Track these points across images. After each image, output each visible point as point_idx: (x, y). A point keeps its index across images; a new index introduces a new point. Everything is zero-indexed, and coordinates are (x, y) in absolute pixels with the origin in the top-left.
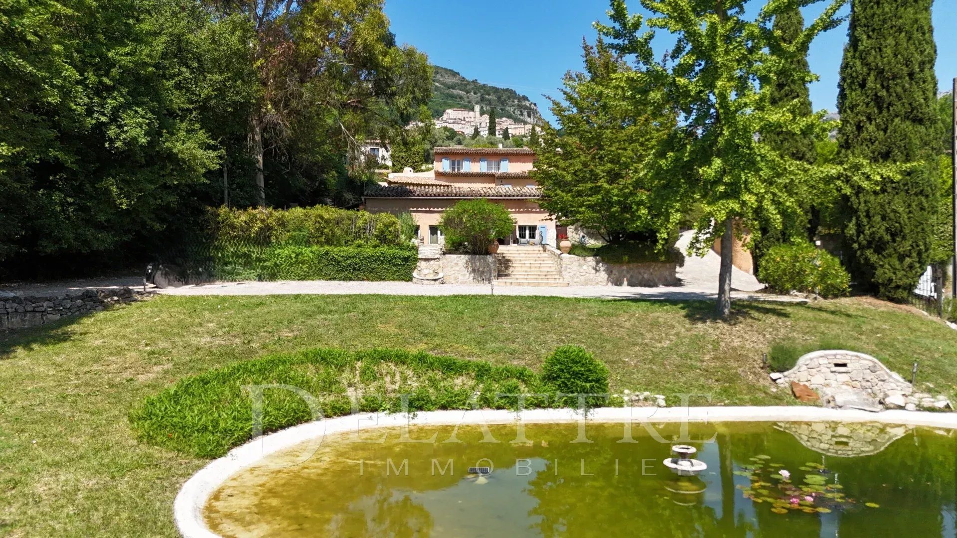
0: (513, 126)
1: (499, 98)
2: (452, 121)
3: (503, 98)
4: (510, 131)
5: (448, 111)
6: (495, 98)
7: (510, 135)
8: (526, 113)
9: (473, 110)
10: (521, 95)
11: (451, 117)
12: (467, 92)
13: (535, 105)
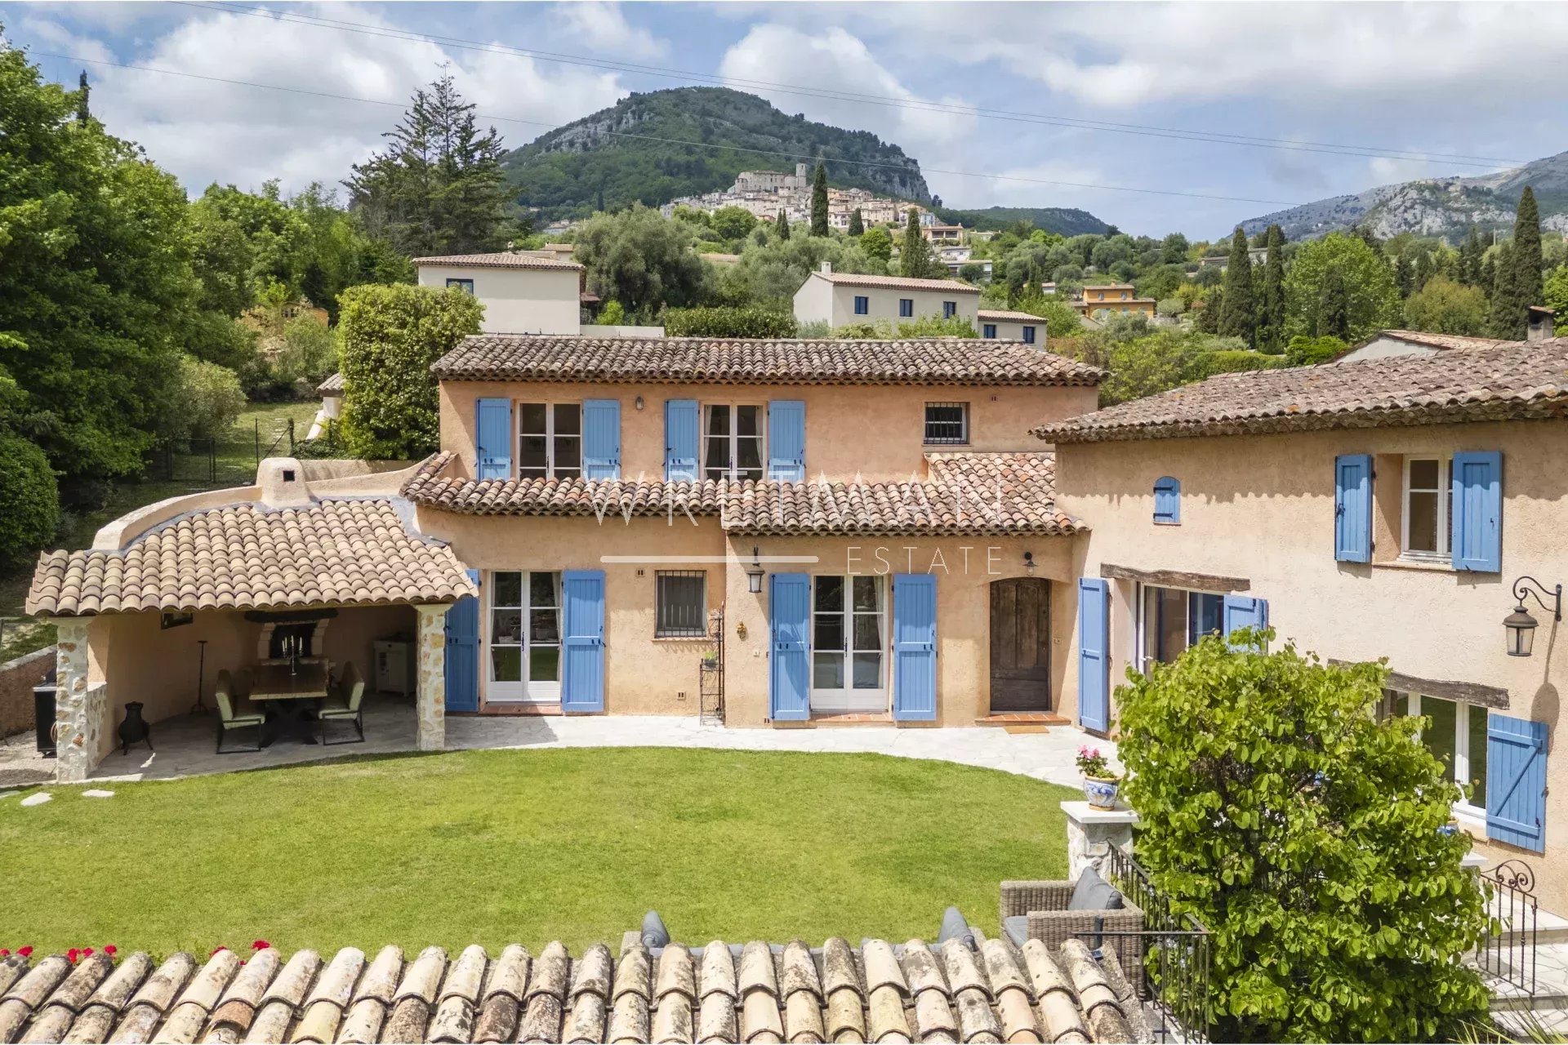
0: (870, 206)
1: (846, 149)
2: (751, 196)
3: (853, 150)
4: (864, 215)
5: (742, 175)
6: (837, 151)
7: (865, 224)
8: (897, 179)
9: (793, 173)
10: (888, 144)
11: (751, 186)
12: (785, 139)
13: (915, 162)
